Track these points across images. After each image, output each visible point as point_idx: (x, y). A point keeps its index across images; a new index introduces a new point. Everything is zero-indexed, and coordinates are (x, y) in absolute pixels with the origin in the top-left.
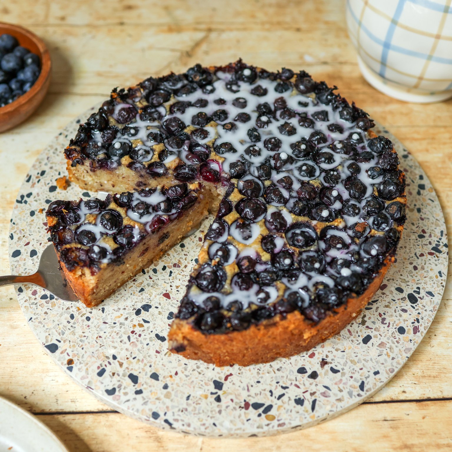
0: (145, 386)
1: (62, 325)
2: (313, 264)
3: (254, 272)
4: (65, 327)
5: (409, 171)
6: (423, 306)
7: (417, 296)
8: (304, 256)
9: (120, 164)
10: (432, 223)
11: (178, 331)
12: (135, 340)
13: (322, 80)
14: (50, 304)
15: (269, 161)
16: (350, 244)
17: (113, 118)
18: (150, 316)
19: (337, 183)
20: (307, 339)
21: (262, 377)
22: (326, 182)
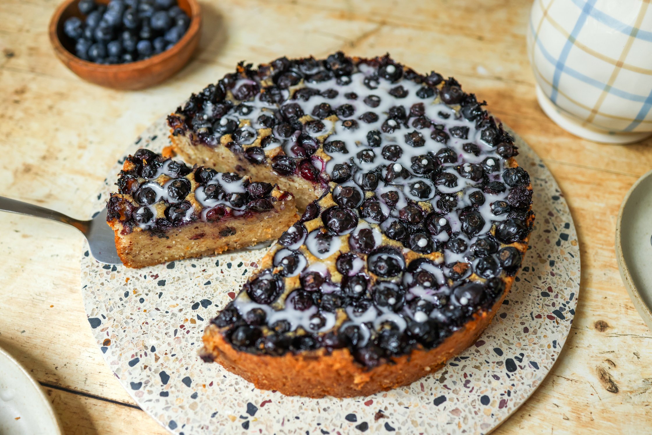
0: (173, 389)
1: (114, 300)
2: (387, 297)
3: (319, 291)
4: (116, 303)
5: (555, 215)
6: (521, 377)
7: (517, 363)
8: (382, 287)
9: (219, 143)
10: (564, 282)
11: (211, 338)
12: (181, 336)
13: (473, 92)
14: (110, 276)
15: (381, 170)
16: (443, 285)
17: (231, 92)
18: (206, 314)
19: (451, 211)
20: (360, 384)
21: (303, 413)
22: (438, 207)
